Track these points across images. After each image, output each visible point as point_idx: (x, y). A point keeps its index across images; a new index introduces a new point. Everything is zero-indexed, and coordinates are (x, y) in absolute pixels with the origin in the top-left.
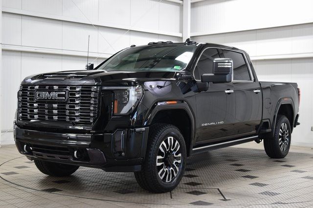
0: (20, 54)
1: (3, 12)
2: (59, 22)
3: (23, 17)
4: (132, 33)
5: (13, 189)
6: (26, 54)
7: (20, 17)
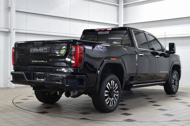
0: (26, 35)
1: (16, 11)
2: (48, 16)
3: (27, 14)
4: (89, 22)
5: (22, 112)
6: (29, 35)
7: (26, 13)
